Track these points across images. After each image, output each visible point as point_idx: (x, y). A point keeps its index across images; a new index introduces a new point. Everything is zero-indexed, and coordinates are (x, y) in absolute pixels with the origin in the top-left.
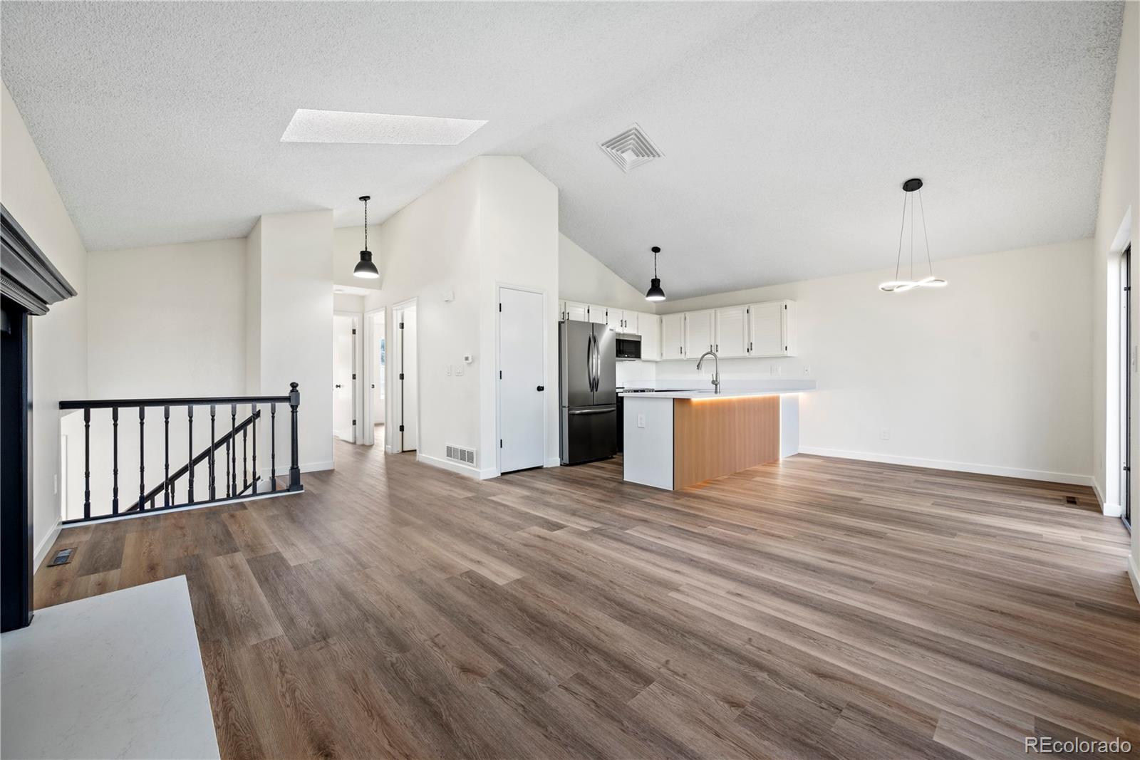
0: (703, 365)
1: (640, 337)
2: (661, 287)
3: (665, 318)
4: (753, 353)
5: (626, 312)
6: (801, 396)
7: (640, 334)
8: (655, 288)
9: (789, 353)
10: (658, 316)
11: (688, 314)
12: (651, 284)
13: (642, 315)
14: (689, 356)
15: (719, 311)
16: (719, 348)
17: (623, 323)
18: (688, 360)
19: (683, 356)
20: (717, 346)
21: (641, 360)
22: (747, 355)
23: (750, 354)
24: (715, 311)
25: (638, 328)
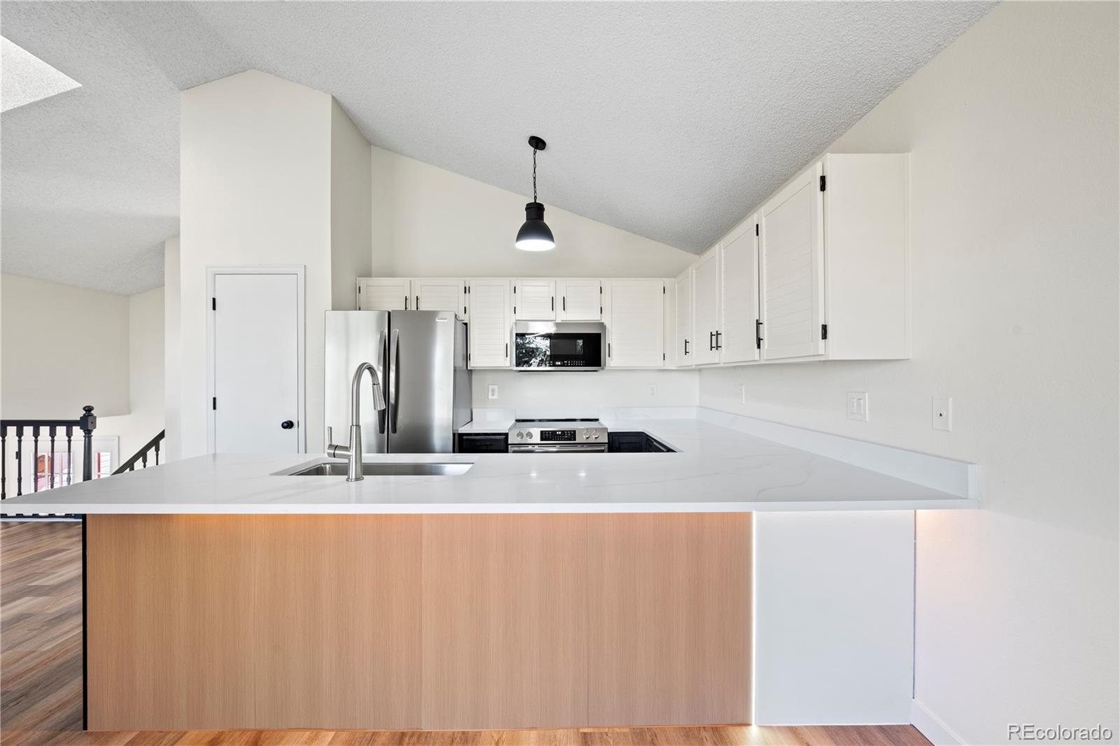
1: (602, 325)
3: (677, 282)
4: (765, 352)
5: (567, 283)
7: (601, 321)
8: (535, 222)
12: (525, 213)
13: (614, 284)
15: (723, 244)
16: (722, 339)
19: (690, 361)
20: (718, 334)
21: (605, 369)
22: (757, 358)
23: (761, 355)
24: (720, 250)
25: (602, 309)
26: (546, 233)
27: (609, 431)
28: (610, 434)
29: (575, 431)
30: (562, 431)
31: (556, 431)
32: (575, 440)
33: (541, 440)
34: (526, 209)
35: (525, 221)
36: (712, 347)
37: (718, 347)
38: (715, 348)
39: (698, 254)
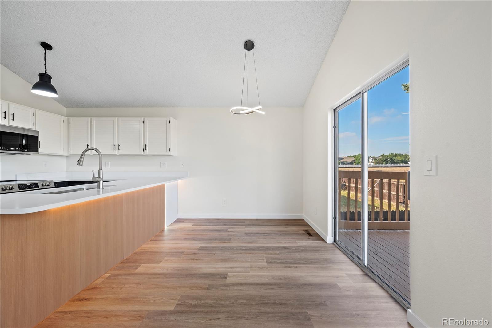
0: (85, 160)
1: (38, 132)
3: (72, 120)
4: (147, 152)
6: (180, 182)
7: (37, 130)
9: (172, 153)
10: (67, 117)
11: (94, 120)
15: (121, 119)
16: (121, 147)
17: (8, 115)
20: (119, 145)
21: (39, 153)
22: (143, 154)
23: (145, 153)
24: (118, 120)
25: (35, 124)
29: (37, 183)
30: (31, 184)
31: (26, 184)
33: (20, 190)
34: (40, 75)
36: (114, 149)
37: (119, 149)
38: (117, 150)
39: (66, 107)
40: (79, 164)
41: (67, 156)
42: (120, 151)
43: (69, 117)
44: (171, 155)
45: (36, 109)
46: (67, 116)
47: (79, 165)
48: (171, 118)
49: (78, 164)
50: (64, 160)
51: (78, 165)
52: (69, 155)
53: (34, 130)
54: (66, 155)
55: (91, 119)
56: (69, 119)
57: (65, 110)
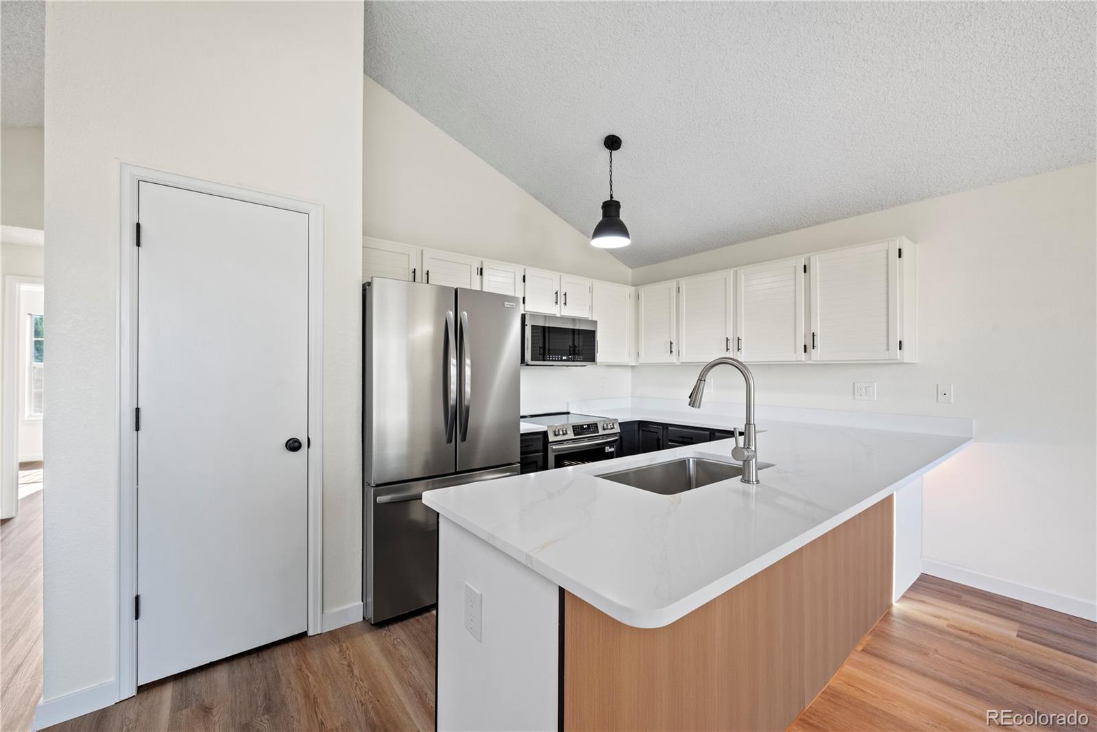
1: (595, 322)
2: (622, 218)
3: (643, 290)
4: (817, 355)
5: (567, 278)
7: (594, 319)
8: (611, 219)
9: (907, 355)
10: (634, 288)
11: (684, 283)
12: (601, 211)
13: (598, 285)
14: (685, 358)
15: (742, 272)
16: (743, 345)
17: (560, 298)
18: (684, 365)
19: (673, 359)
20: (739, 339)
21: (596, 364)
22: (803, 359)
23: (810, 359)
24: (736, 273)
25: (591, 308)
26: (622, 230)
27: (619, 421)
28: (621, 424)
29: (596, 424)
30: (588, 425)
31: (583, 425)
32: (598, 432)
33: (575, 435)
34: (603, 207)
35: (601, 218)
36: (727, 350)
37: (738, 349)
38: (733, 350)
39: (631, 268)
40: (692, 404)
41: (632, 366)
42: (741, 353)
43: (639, 285)
44: (905, 362)
45: (593, 278)
46: (635, 285)
47: (693, 406)
48: (905, 239)
49: (691, 401)
50: (627, 375)
51: (690, 405)
52: (637, 364)
53: (590, 319)
54: (633, 364)
55: (678, 283)
56: (638, 290)
57: (628, 273)
